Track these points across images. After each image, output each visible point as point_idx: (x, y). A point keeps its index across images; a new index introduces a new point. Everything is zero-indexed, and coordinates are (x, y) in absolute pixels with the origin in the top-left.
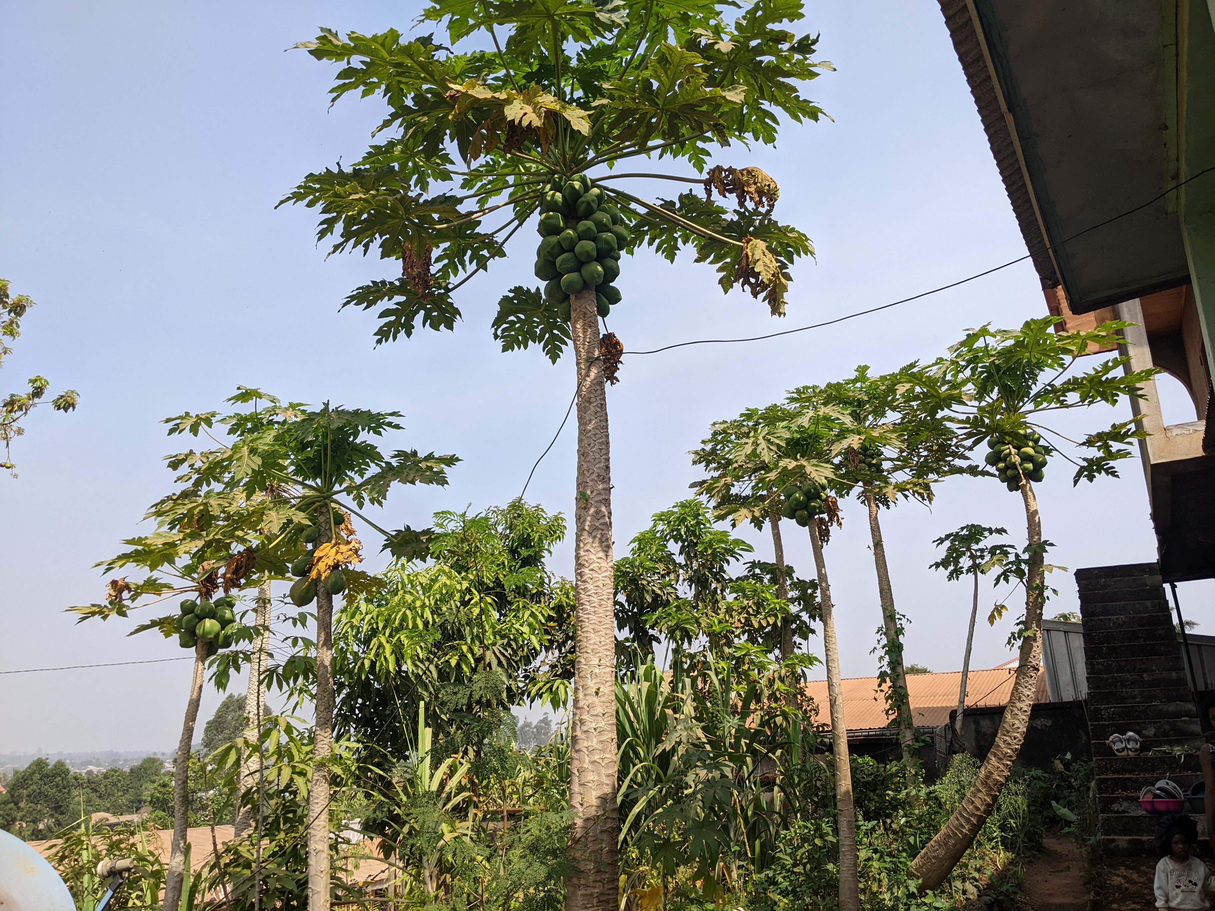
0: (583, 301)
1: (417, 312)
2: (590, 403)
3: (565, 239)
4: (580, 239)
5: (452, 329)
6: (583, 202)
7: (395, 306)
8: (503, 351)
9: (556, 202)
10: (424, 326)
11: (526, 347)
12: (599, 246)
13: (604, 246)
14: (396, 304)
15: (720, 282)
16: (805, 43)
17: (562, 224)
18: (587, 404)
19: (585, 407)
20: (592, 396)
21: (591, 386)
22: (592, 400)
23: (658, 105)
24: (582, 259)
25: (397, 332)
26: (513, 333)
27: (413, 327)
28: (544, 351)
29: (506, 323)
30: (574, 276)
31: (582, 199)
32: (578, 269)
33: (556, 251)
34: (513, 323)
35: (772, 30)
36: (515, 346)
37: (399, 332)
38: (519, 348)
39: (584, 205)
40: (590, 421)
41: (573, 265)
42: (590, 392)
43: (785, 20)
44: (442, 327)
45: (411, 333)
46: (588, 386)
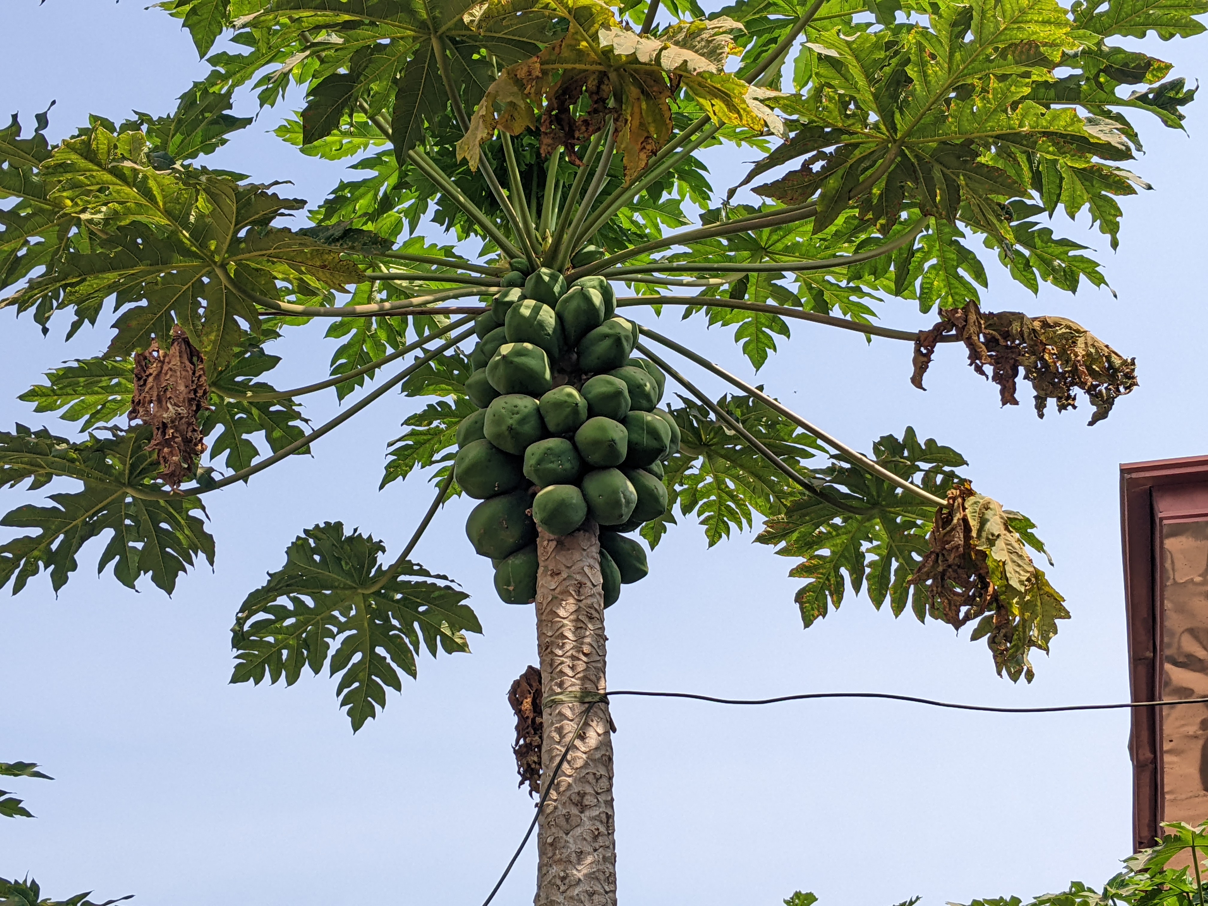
0: (577, 556)
1: (93, 530)
2: (583, 808)
3: (559, 405)
4: (592, 412)
5: (169, 587)
6: (606, 336)
7: (51, 504)
8: (235, 680)
9: (541, 325)
10: (101, 568)
11: (292, 680)
12: (635, 437)
13: (646, 440)
14: (52, 497)
15: (799, 597)
16: (1172, 94)
17: (548, 375)
18: (574, 811)
19: (567, 817)
20: (589, 789)
21: (586, 765)
22: (589, 800)
23: (895, 130)
24: (594, 458)
25: (32, 570)
26: (271, 639)
27: (74, 567)
28: (338, 694)
29: (266, 610)
30: (569, 492)
31: (603, 329)
32: (577, 480)
33: (528, 428)
34: (282, 613)
35: (1117, 50)
36: (267, 674)
37: (35, 572)
38: (274, 680)
39: (607, 343)
40: (580, 855)
41: (568, 466)
42: (583, 780)
43: (1152, 34)
44: (145, 580)
45: (65, 580)
46: (579, 763)
